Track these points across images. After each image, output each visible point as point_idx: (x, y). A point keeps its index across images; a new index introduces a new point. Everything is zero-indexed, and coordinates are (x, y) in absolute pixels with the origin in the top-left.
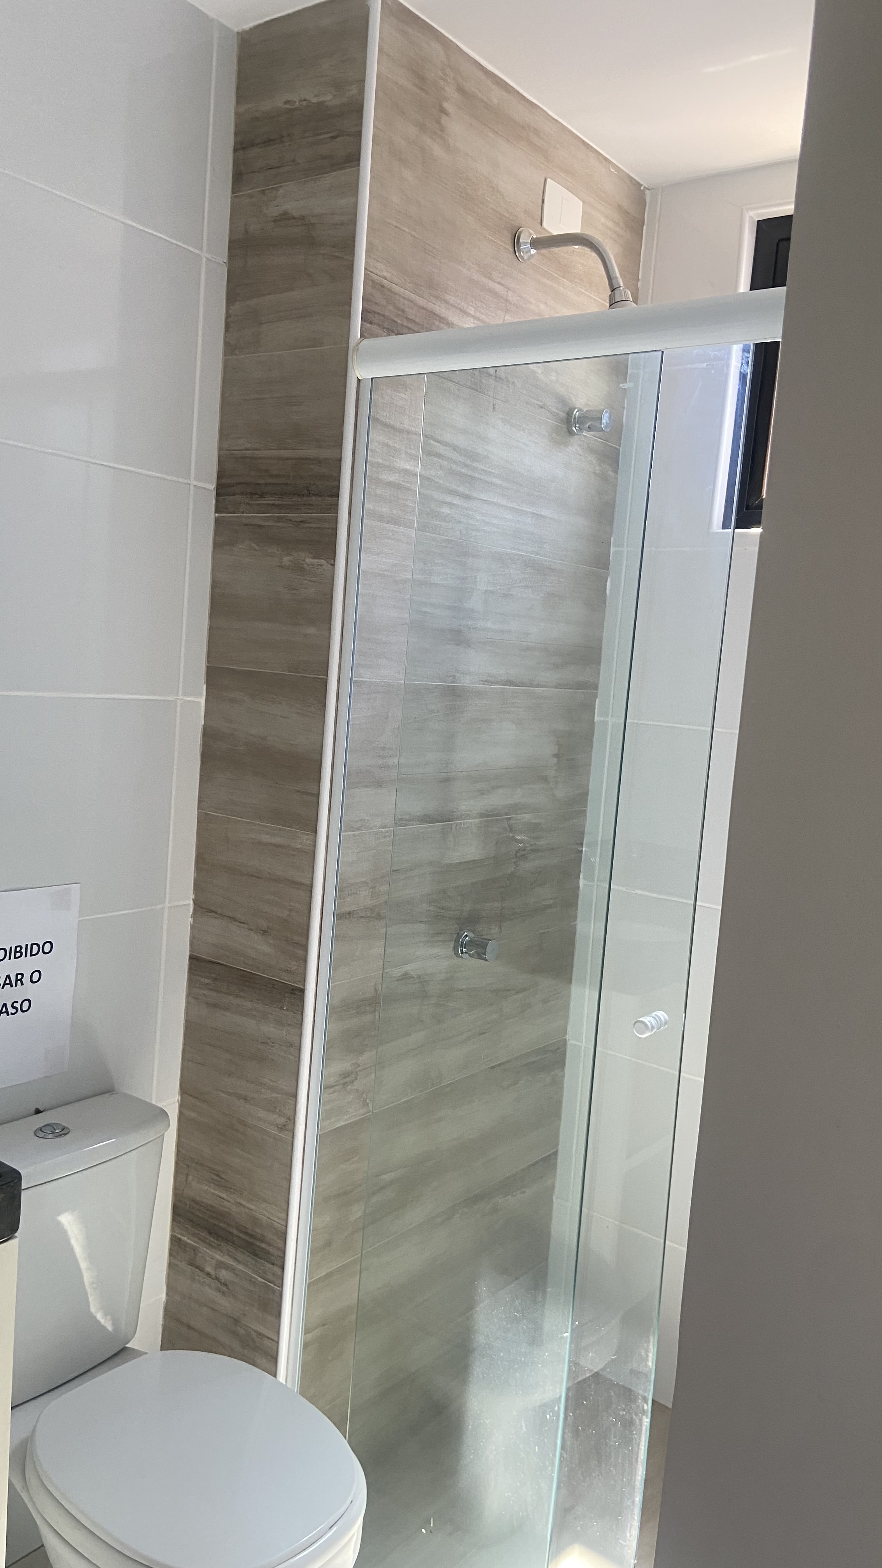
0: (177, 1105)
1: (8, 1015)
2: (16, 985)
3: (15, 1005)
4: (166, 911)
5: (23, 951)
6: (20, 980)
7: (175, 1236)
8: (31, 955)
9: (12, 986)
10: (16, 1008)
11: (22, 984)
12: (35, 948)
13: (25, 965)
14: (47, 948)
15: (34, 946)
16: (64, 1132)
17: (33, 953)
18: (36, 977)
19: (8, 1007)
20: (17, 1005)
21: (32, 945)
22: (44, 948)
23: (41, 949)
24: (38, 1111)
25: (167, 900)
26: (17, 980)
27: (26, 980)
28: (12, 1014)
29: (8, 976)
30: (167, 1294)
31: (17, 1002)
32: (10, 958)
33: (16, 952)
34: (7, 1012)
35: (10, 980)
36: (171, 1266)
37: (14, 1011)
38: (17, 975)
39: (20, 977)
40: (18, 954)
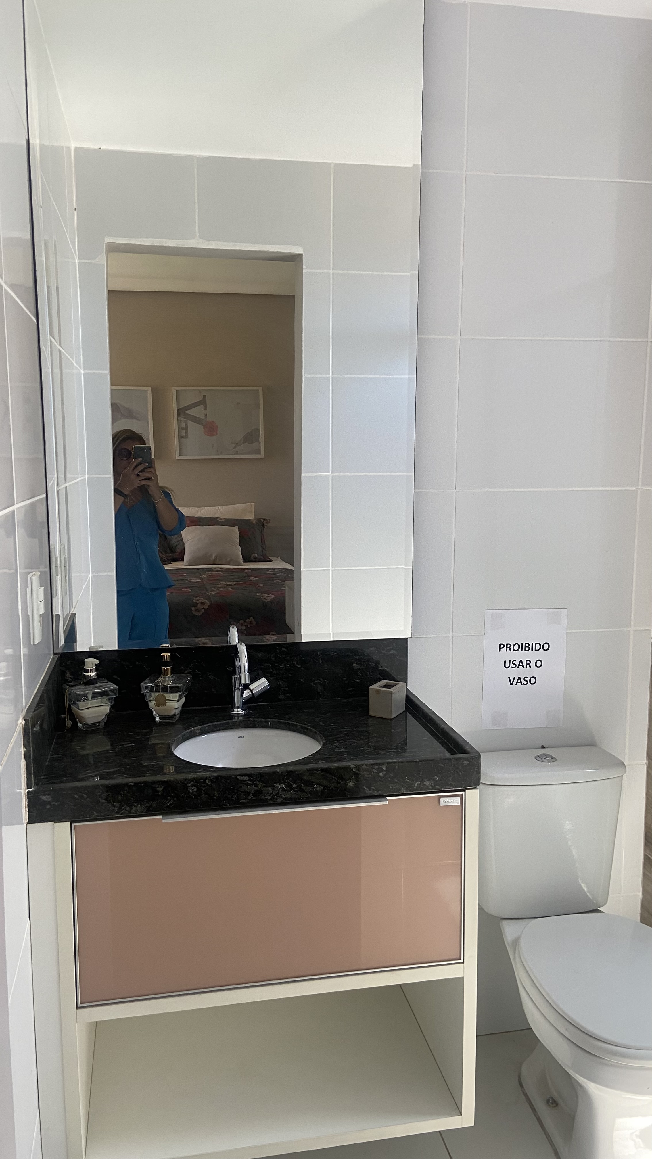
0: (645, 767)
1: (522, 684)
2: (526, 667)
3: (526, 679)
4: (632, 633)
5: (530, 646)
6: (528, 664)
7: (647, 855)
8: (536, 650)
9: (523, 667)
10: (527, 681)
11: (530, 667)
12: (538, 646)
13: (532, 656)
14: (546, 647)
15: (537, 645)
16: (553, 759)
17: (537, 649)
18: (539, 664)
19: (522, 680)
20: (528, 680)
21: (536, 644)
22: (544, 647)
23: (542, 647)
24: (543, 747)
25: (632, 624)
26: (527, 664)
27: (533, 664)
28: (524, 684)
29: (521, 661)
30: (643, 894)
31: (527, 677)
32: (522, 650)
33: (525, 647)
34: (521, 682)
35: (522, 663)
36: (644, 875)
37: (525, 683)
38: (527, 661)
39: (528, 662)
40: (527, 649)
